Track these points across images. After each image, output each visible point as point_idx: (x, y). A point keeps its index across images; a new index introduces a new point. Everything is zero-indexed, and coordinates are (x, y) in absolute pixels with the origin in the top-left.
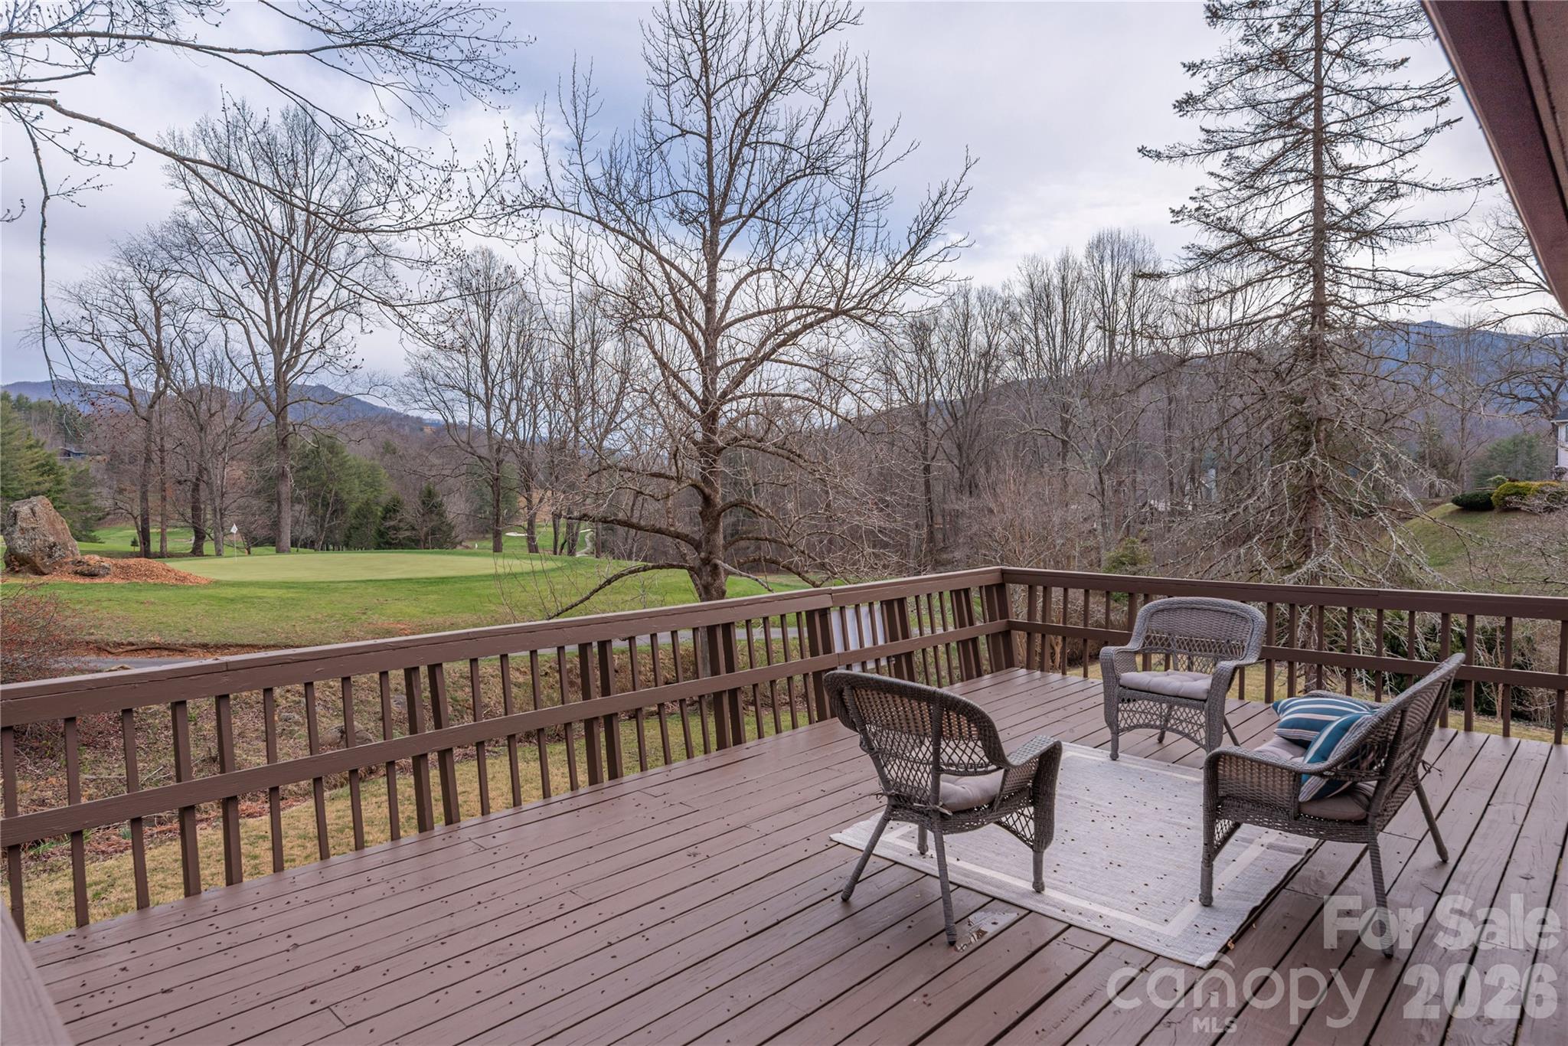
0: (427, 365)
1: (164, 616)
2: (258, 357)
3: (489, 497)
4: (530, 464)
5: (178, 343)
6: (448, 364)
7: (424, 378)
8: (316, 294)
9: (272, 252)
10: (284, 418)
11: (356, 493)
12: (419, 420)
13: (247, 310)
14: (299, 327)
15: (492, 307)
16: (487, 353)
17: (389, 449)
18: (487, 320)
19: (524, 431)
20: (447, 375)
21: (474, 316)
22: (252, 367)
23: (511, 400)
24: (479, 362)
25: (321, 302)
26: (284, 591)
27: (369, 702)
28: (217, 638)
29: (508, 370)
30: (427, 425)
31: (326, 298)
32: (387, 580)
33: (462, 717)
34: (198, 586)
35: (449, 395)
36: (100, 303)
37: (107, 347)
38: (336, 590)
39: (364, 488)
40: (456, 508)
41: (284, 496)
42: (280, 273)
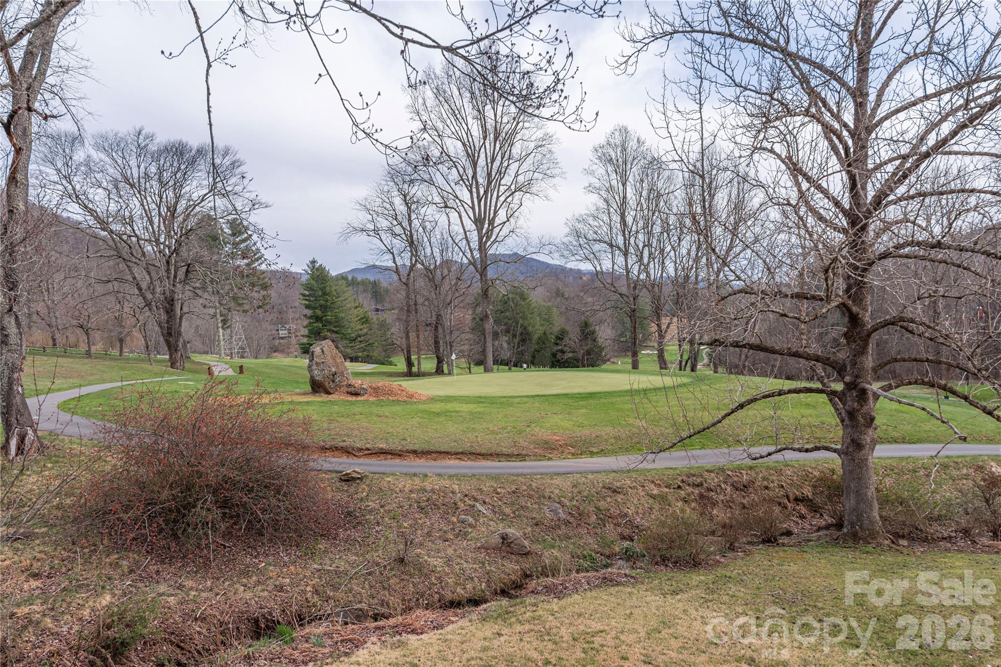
0: (580, 226)
1: (392, 427)
2: (468, 233)
3: (629, 325)
4: (659, 297)
5: (421, 230)
6: (596, 223)
7: (579, 237)
8: (503, 182)
9: (474, 156)
10: (486, 276)
11: (537, 327)
12: (579, 271)
13: (460, 201)
14: (493, 208)
15: (628, 173)
16: (624, 211)
17: (559, 294)
18: (624, 185)
19: (654, 271)
20: (596, 233)
21: (614, 183)
22: (464, 242)
23: (644, 246)
24: (619, 219)
25: (506, 188)
26: (475, 406)
27: (527, 508)
28: (423, 446)
29: (641, 224)
30: (584, 274)
31: (509, 184)
32: (550, 395)
33: (605, 526)
34: (421, 402)
35: (597, 247)
36: (376, 209)
37: (383, 238)
38: (511, 405)
39: (543, 322)
40: (605, 334)
41: (487, 331)
42: (479, 170)
